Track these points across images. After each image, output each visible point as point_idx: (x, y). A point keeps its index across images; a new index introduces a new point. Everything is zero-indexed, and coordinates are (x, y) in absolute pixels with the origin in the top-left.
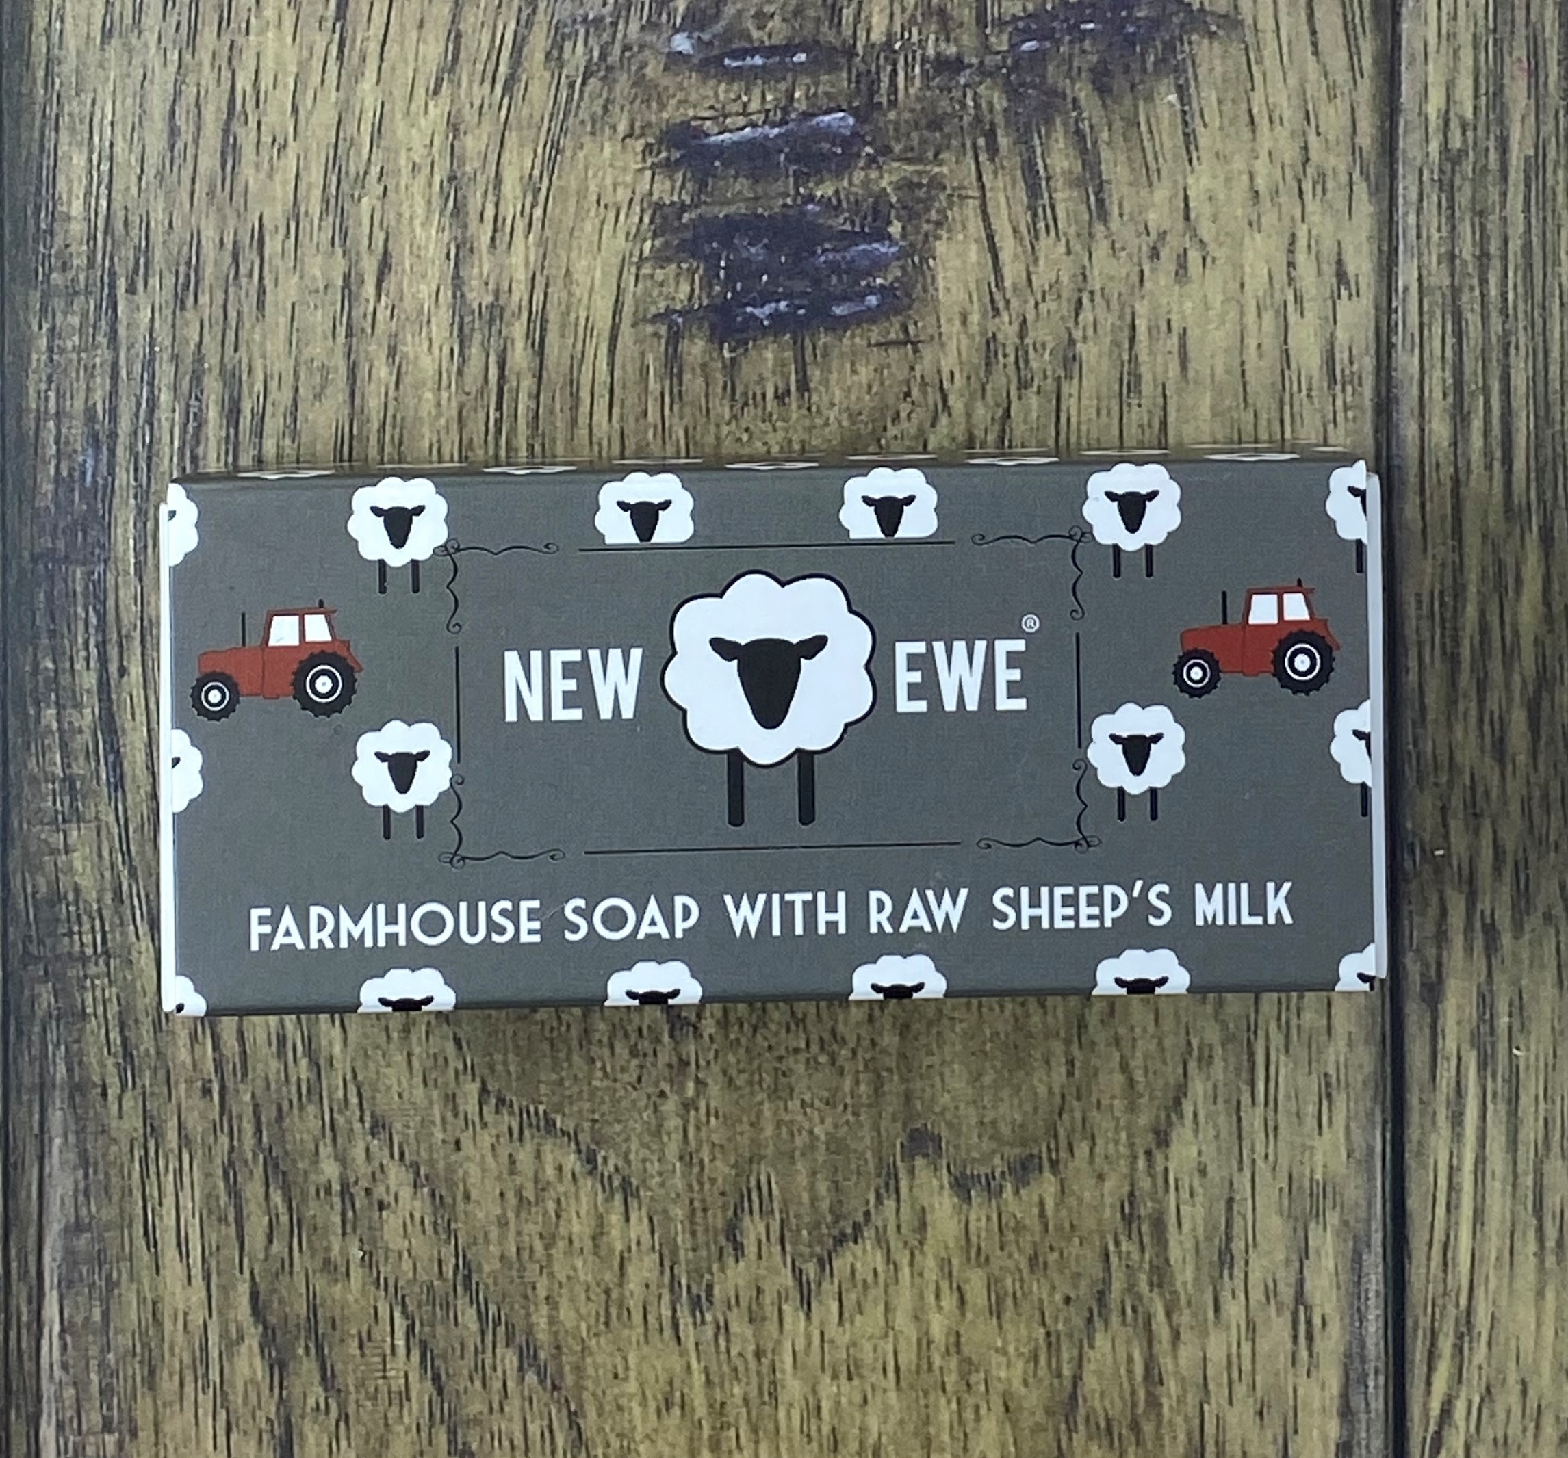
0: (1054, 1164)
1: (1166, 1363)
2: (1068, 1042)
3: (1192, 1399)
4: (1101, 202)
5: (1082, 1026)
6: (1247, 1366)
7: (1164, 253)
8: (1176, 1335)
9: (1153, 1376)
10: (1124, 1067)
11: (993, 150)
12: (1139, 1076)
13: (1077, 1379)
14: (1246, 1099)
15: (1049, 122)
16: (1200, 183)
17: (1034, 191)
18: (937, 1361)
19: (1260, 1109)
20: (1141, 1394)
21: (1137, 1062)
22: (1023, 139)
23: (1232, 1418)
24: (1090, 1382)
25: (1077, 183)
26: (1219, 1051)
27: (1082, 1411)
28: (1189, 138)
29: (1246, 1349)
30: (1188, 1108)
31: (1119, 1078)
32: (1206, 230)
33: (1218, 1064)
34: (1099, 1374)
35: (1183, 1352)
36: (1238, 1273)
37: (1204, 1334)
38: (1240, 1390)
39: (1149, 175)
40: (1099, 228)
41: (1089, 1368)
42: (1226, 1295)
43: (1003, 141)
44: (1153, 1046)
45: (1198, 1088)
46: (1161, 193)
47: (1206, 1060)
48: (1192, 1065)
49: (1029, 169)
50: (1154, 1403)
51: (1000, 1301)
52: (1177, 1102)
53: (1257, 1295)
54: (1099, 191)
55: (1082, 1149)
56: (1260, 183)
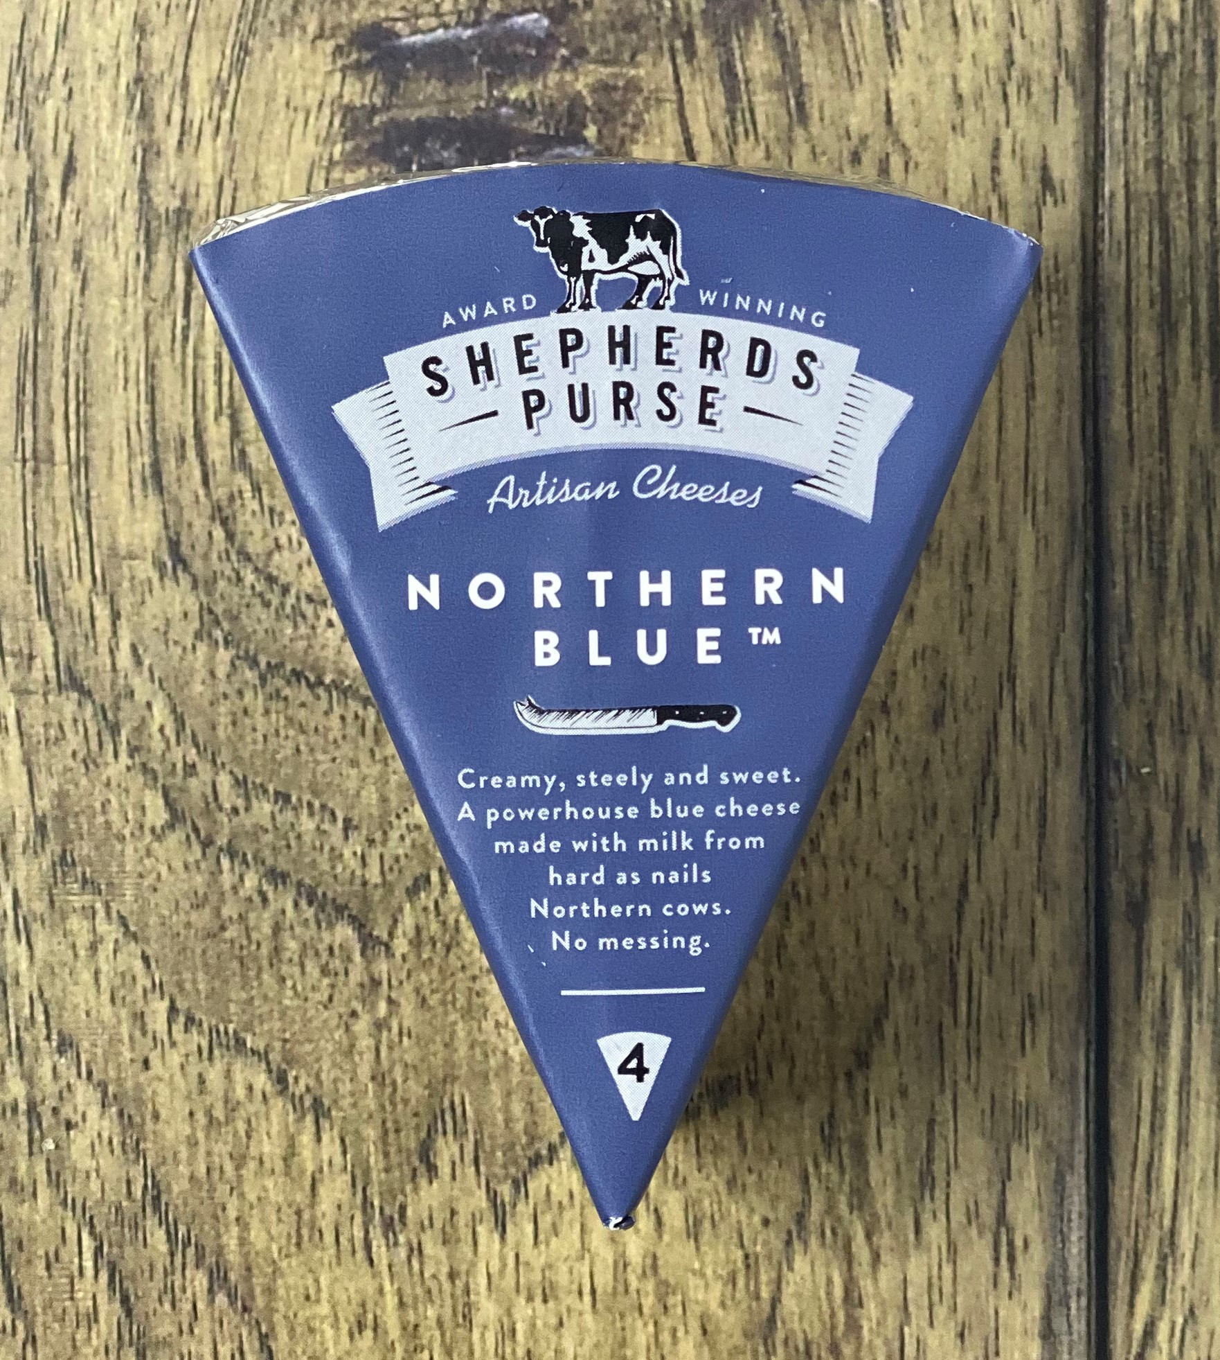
0: (753, 1086)
1: (866, 1285)
2: (767, 963)
3: (892, 1322)
4: (801, 106)
5: (781, 945)
6: (947, 1288)
7: (866, 158)
8: (876, 1258)
9: (852, 1299)
10: (824, 988)
11: (691, 52)
12: (839, 996)
13: (775, 1301)
14: (948, 1021)
15: (748, 23)
16: (902, 86)
17: (732, 94)
18: (634, 1284)
19: (961, 1032)
20: (841, 1316)
21: (837, 984)
22: (722, 41)
23: (932, 1339)
24: (789, 1304)
25: (776, 86)
26: (920, 972)
27: (780, 1335)
28: (891, 42)
29: (947, 1271)
30: (889, 1030)
31: (819, 999)
32: (909, 134)
33: (920, 986)
34: (798, 1296)
35: (884, 1274)
36: (939, 1194)
37: (905, 1256)
38: (941, 1312)
39: (851, 78)
40: (799, 133)
41: (788, 1291)
42: (926, 1217)
43: (702, 43)
44: (852, 967)
45: (899, 1007)
46: (863, 97)
47: (907, 979)
48: (893, 986)
49: (728, 71)
50: (853, 1326)
51: (697, 1222)
52: (878, 1023)
53: (958, 1216)
54: (799, 93)
55: (781, 1071)
56: (965, 87)
